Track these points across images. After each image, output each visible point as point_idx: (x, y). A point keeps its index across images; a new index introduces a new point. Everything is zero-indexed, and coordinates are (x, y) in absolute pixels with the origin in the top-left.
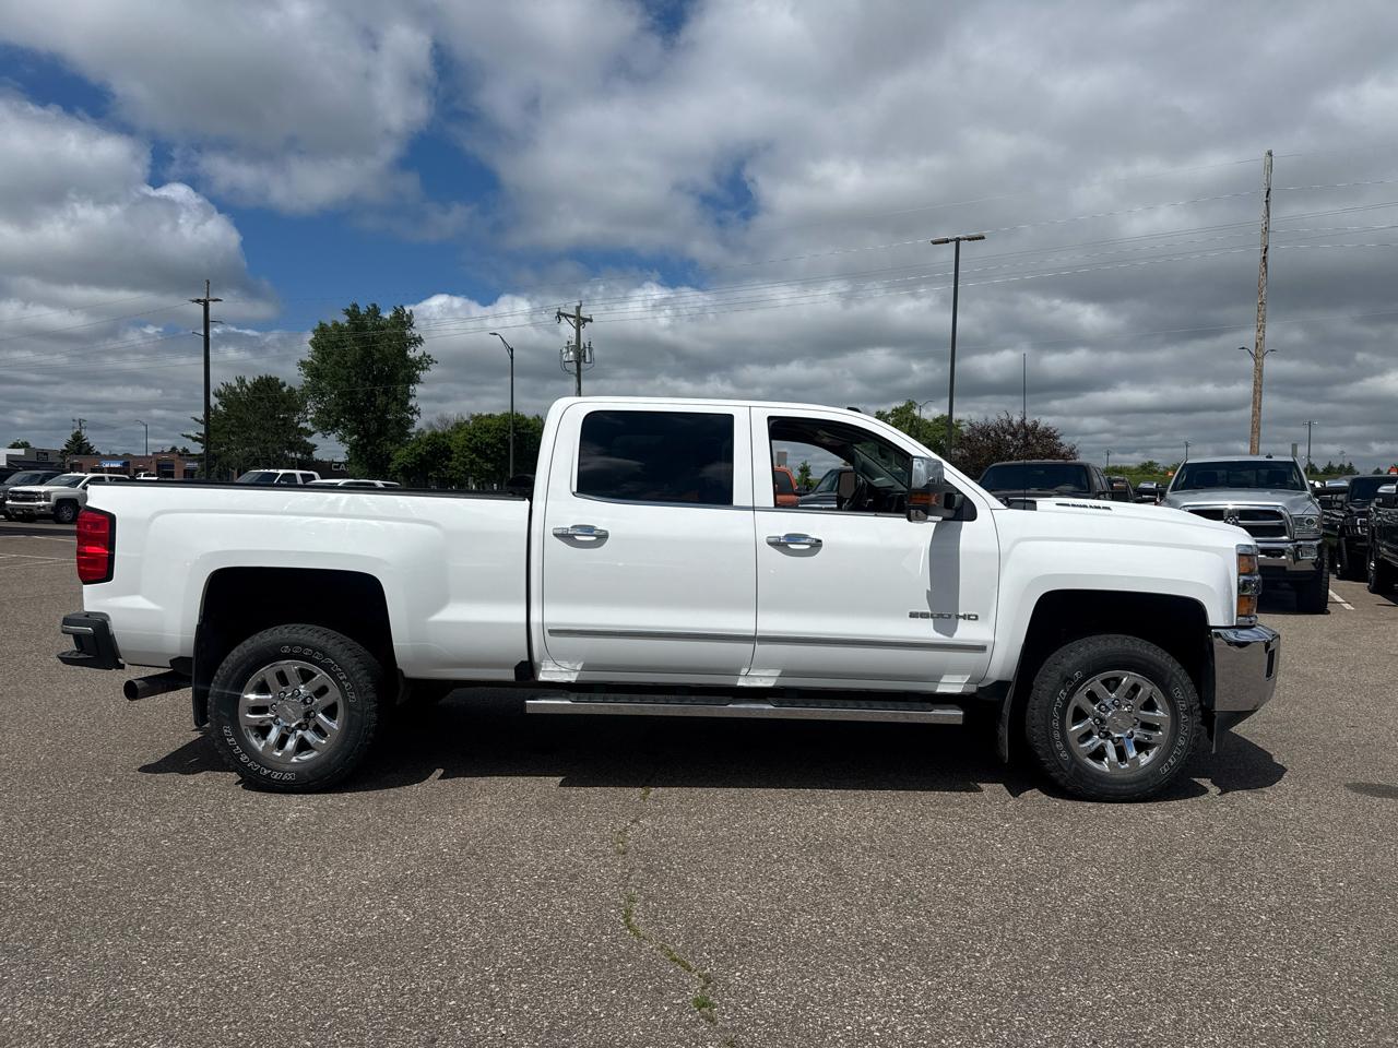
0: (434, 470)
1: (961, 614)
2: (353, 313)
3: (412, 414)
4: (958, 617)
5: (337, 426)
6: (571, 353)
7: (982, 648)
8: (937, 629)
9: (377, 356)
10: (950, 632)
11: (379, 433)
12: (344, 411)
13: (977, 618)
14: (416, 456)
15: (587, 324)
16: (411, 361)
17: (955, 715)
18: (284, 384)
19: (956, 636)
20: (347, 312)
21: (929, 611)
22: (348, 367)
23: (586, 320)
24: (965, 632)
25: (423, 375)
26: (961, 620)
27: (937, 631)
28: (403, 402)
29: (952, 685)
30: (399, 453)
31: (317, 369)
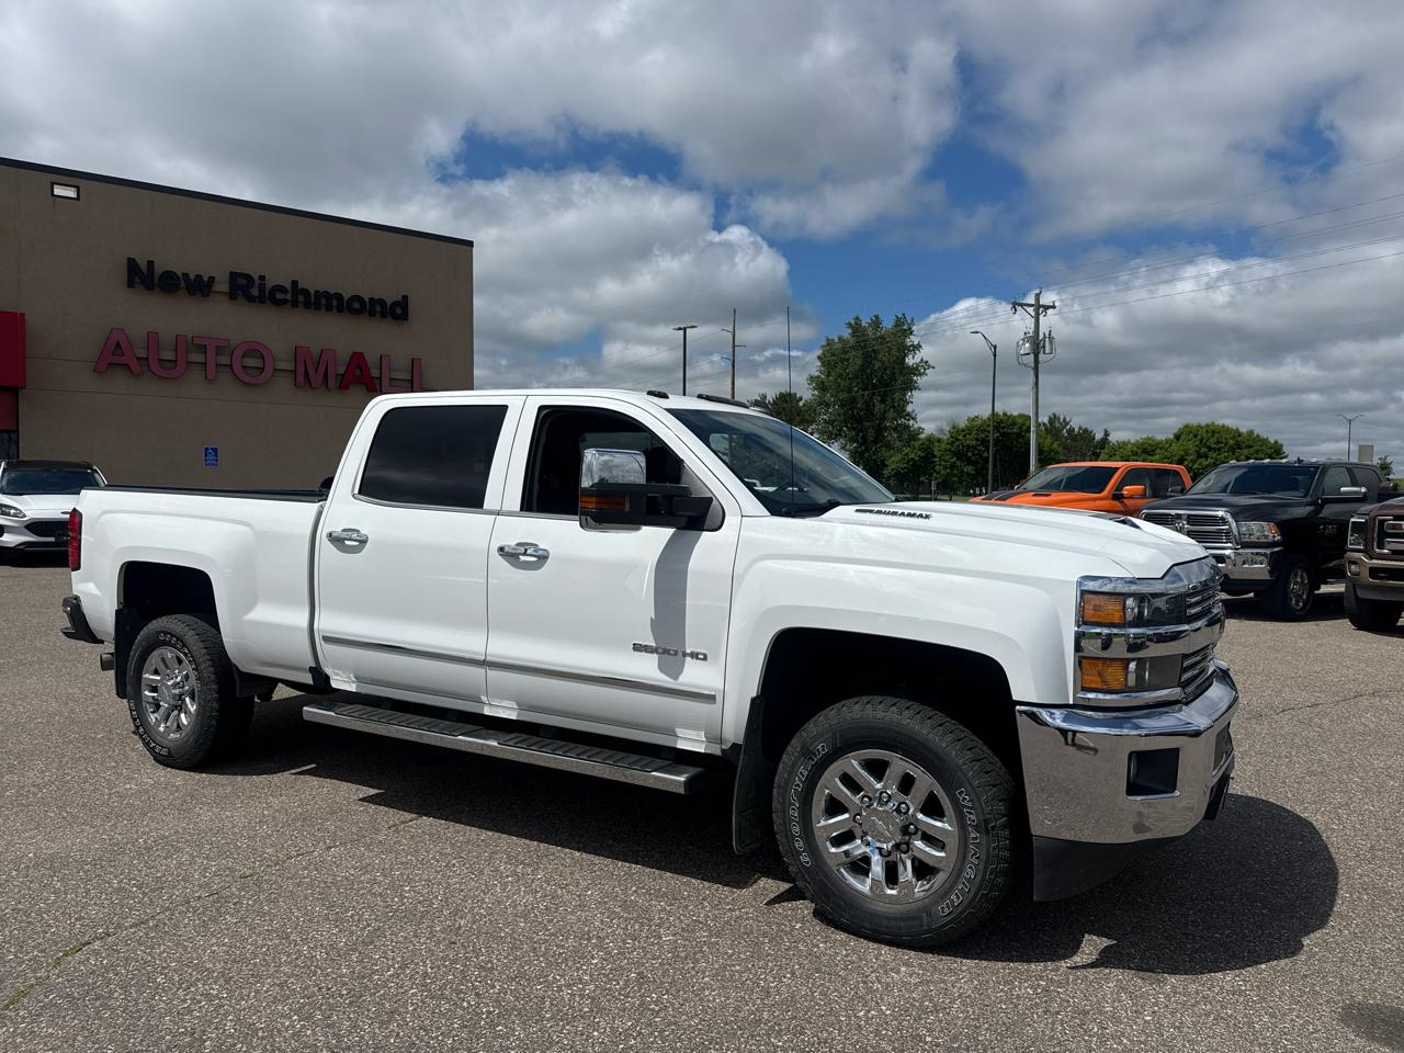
0: (925, 475)
1: (688, 651)
2: (856, 328)
3: (909, 420)
4: (685, 654)
5: (840, 435)
6: (1027, 345)
7: (711, 698)
8: (662, 668)
9: (877, 365)
10: (675, 673)
11: (875, 441)
12: (845, 421)
13: (705, 658)
14: (908, 461)
15: (1050, 311)
16: (908, 367)
17: (677, 780)
18: (801, 399)
19: (682, 678)
20: (850, 325)
21: (654, 644)
22: (849, 379)
23: (1047, 308)
24: (694, 675)
25: (920, 380)
26: (688, 659)
27: (661, 671)
28: (900, 410)
29: (692, 741)
30: (893, 459)
31: (823, 383)
